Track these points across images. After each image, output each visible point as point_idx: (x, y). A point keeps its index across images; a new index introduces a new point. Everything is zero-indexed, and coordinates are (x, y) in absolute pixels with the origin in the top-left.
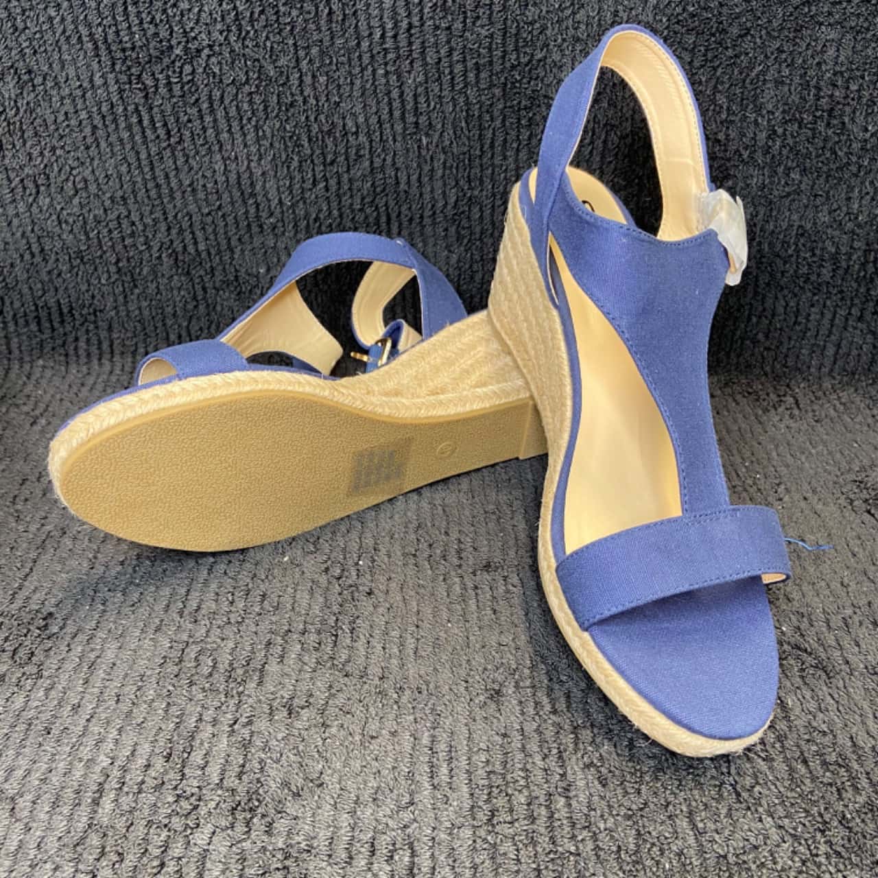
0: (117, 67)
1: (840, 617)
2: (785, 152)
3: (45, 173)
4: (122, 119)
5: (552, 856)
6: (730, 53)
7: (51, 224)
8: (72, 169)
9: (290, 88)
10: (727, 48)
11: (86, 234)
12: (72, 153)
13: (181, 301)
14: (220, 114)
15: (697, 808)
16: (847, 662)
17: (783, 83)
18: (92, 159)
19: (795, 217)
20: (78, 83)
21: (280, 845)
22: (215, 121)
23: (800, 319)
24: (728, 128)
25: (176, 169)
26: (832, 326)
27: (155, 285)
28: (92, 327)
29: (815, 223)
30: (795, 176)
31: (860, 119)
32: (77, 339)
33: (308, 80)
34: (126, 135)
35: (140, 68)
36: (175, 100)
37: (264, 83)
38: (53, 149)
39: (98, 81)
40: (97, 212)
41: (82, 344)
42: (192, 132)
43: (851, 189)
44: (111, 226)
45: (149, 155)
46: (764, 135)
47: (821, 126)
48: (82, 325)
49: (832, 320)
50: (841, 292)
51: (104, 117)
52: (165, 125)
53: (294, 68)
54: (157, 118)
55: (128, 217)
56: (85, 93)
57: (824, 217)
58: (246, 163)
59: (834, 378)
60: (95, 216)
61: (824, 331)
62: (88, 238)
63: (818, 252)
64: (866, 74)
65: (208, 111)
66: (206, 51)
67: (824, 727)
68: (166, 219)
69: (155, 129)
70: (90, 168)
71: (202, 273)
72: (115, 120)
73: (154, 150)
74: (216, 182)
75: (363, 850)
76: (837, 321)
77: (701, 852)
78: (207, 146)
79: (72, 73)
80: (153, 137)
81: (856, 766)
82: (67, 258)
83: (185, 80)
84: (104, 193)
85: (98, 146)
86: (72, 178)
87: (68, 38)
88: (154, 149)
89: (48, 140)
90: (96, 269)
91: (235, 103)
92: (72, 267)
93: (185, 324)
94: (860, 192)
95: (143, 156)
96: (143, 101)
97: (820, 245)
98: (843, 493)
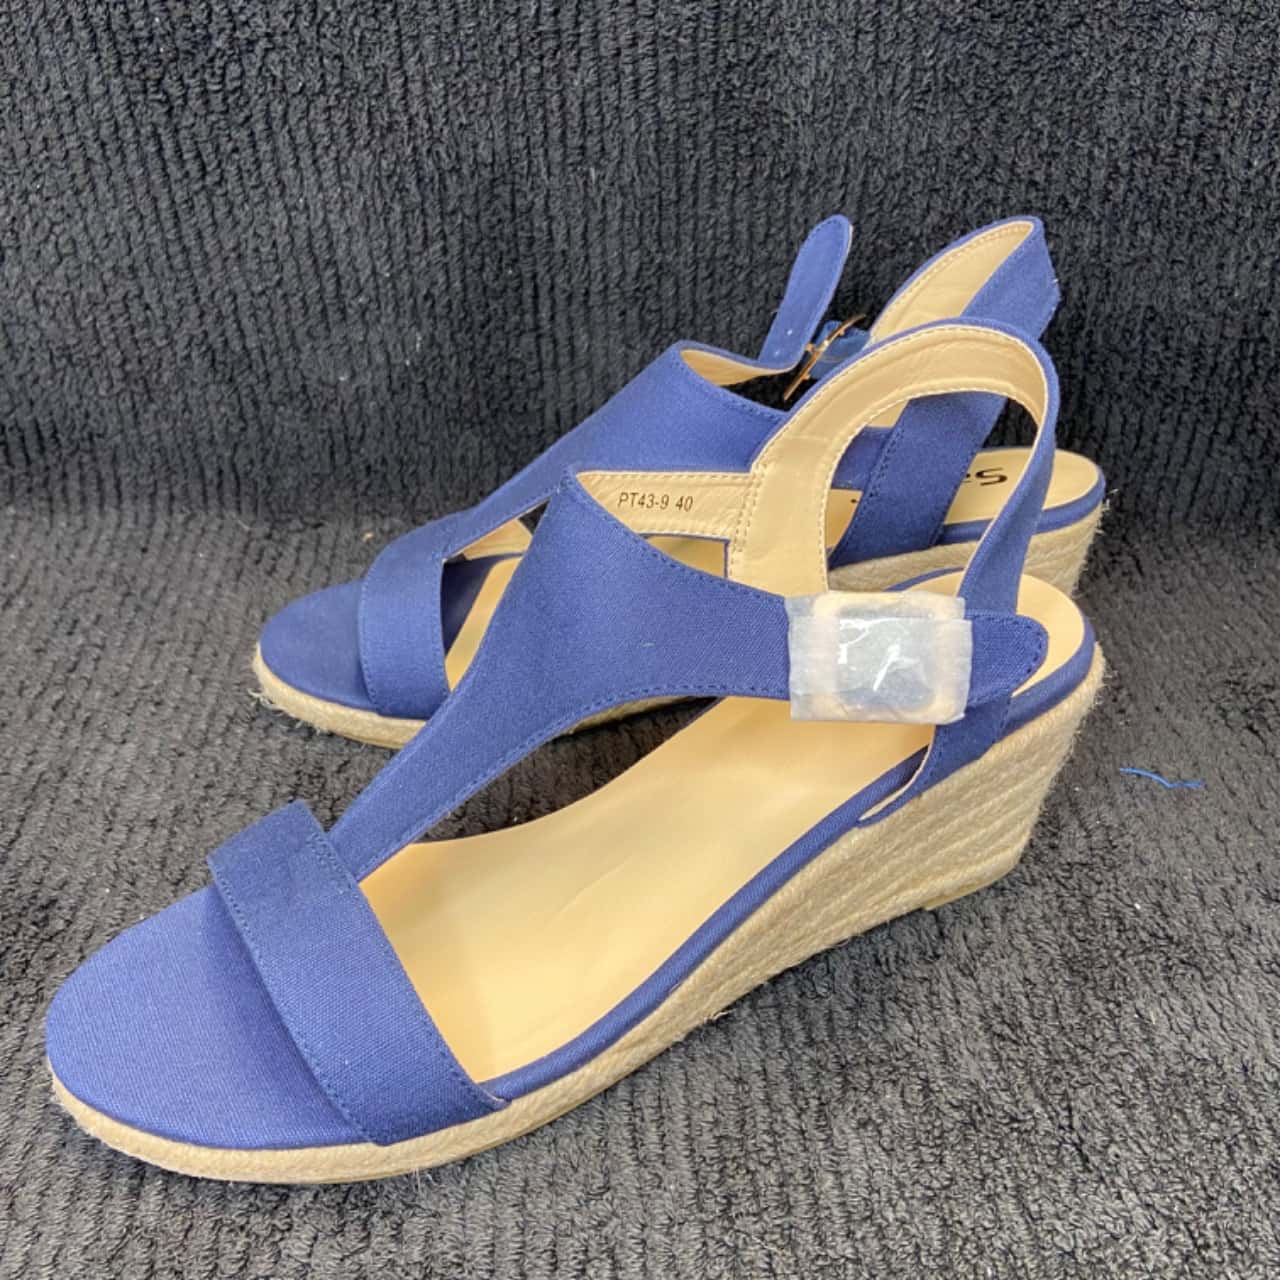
0: (126, 68)
1: (1217, 887)
2: (1132, 199)
3: (12, 231)
4: (132, 147)
5: (820, 1262)
6: (1055, 50)
7: (23, 304)
8: (53, 224)
9: (388, 102)
10: (1049, 44)
11: (77, 322)
12: (54, 201)
13: (220, 422)
14: (282, 139)
15: (1027, 1181)
16: (1232, 956)
17: (1131, 96)
18: (85, 210)
19: (1143, 294)
20: (65, 93)
21: (416, 1257)
22: (275, 150)
23: (1144, 440)
24: (1049, 164)
25: (215, 223)
26: (1189, 450)
27: (180, 398)
28: (86, 458)
29: (1171, 302)
30: (1145, 233)
31: (1242, 149)
32: (65, 475)
33: (416, 87)
34: (138, 172)
35: (161, 69)
36: (213, 118)
37: (348, 94)
38: (25, 194)
39: (96, 89)
40: (91, 290)
41: (73, 484)
42: (239, 169)
43: (1225, 252)
44: (114, 310)
45: (173, 202)
46: (1103, 172)
47: (1185, 159)
48: (72, 454)
49: (1190, 442)
50: (1205, 401)
51: (103, 145)
52: (199, 156)
53: (397, 69)
54: (187, 145)
55: (140, 296)
56: (74, 108)
57: (1184, 293)
58: (321, 214)
59: (1191, 527)
60: (89, 295)
61: (1177, 458)
62: (79, 328)
63: (1173, 344)
64: (1253, 83)
65: (265, 134)
66: (263, 44)
67: (1204, 1053)
68: (197, 300)
69: (182, 162)
70: (81, 224)
71: (252, 380)
72: (120, 150)
73: (180, 195)
74: (274, 244)
75: (540, 1263)
76: (1196, 444)
77: (1037, 1247)
78: (261, 189)
79: (55, 76)
80: (179, 175)
81: (1252, 1111)
82: (47, 356)
83: (230, 86)
84: (102, 262)
85: (94, 189)
86: (53, 237)
87: (50, 24)
88: (180, 193)
89: (16, 180)
90: (90, 374)
91: (305, 123)
92: (55, 371)
93: (228, 454)
94: (1238, 255)
95: (164, 204)
96: (164, 119)
97: (1177, 333)
98: (1211, 701)
